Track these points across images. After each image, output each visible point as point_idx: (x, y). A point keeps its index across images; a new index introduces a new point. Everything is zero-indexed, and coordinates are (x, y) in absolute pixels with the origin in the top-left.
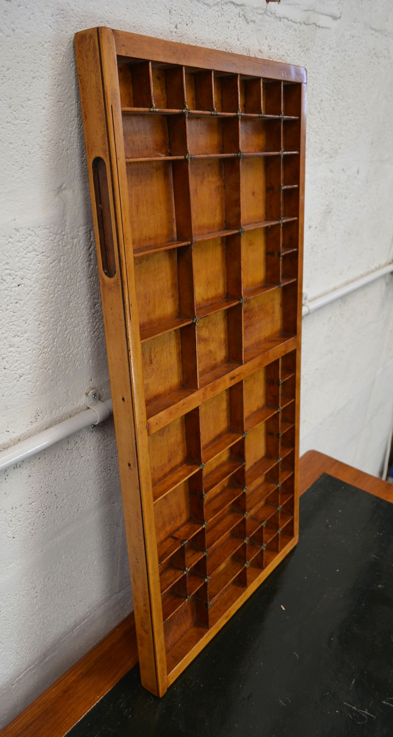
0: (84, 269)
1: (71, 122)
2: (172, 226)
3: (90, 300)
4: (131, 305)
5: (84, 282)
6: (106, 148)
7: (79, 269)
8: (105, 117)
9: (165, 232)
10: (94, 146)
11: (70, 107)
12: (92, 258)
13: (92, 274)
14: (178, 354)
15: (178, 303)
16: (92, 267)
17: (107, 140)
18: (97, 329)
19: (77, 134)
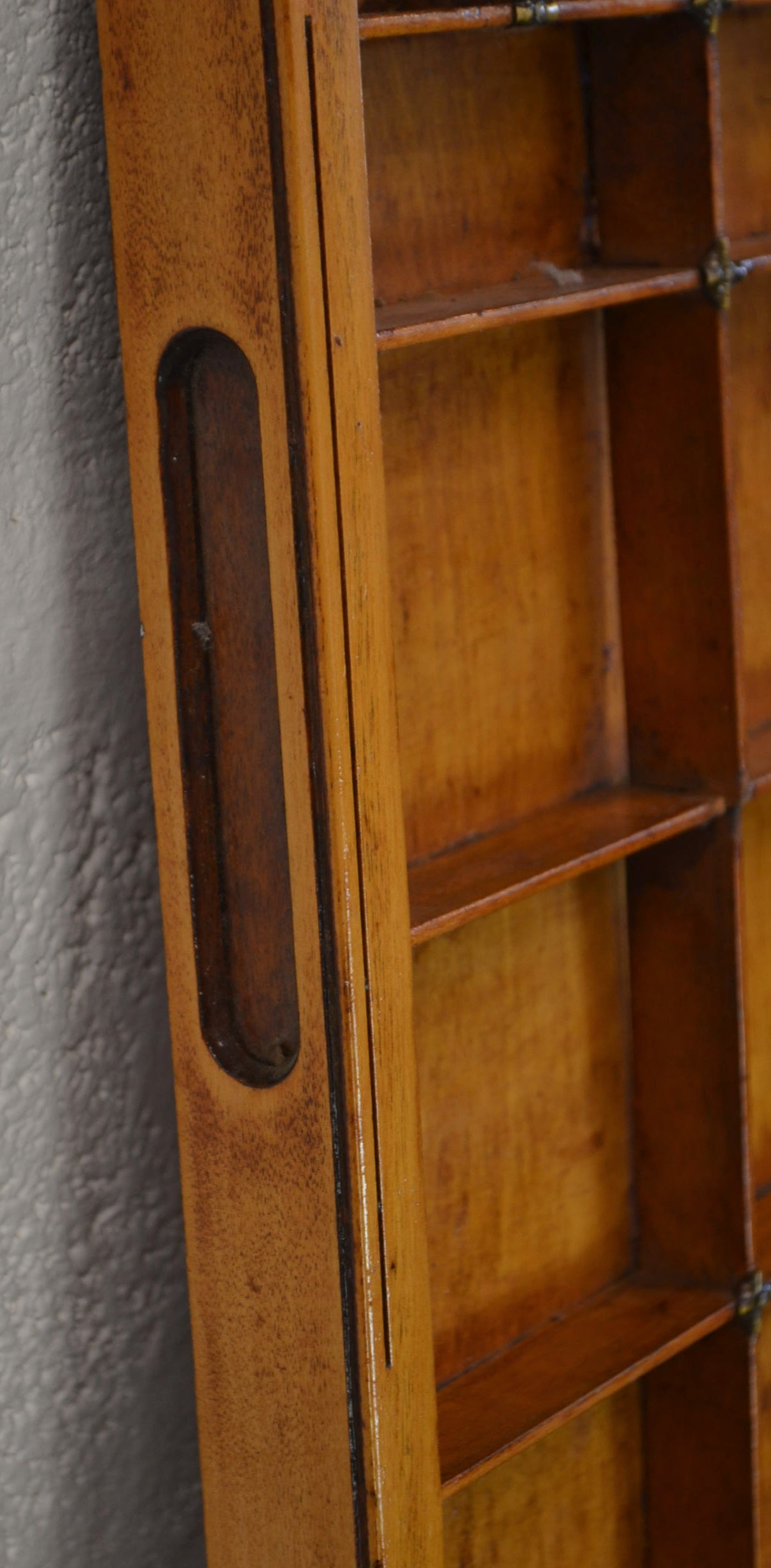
0: (43, 993)
1: (18, 103)
2: (597, 694)
3: (65, 1188)
4: (393, 1266)
5: (37, 1078)
6: (260, 278)
7: (14, 1003)
8: (262, 89)
9: (557, 735)
10: (175, 260)
11: (18, 15)
12: (93, 919)
13: (89, 1021)
14: (626, 1516)
15: (624, 1181)
16: (87, 976)
17: (270, 229)
18: (93, 1370)
19: (44, 172)
